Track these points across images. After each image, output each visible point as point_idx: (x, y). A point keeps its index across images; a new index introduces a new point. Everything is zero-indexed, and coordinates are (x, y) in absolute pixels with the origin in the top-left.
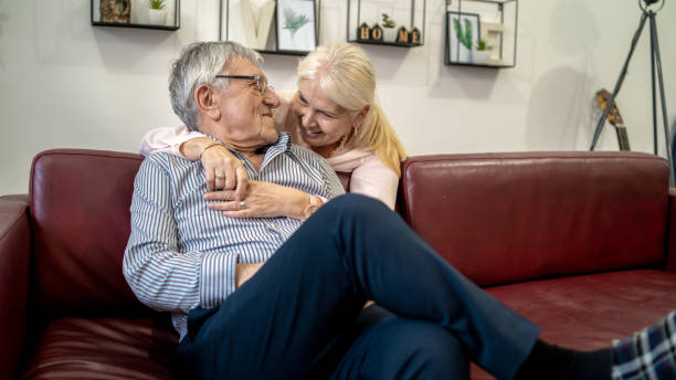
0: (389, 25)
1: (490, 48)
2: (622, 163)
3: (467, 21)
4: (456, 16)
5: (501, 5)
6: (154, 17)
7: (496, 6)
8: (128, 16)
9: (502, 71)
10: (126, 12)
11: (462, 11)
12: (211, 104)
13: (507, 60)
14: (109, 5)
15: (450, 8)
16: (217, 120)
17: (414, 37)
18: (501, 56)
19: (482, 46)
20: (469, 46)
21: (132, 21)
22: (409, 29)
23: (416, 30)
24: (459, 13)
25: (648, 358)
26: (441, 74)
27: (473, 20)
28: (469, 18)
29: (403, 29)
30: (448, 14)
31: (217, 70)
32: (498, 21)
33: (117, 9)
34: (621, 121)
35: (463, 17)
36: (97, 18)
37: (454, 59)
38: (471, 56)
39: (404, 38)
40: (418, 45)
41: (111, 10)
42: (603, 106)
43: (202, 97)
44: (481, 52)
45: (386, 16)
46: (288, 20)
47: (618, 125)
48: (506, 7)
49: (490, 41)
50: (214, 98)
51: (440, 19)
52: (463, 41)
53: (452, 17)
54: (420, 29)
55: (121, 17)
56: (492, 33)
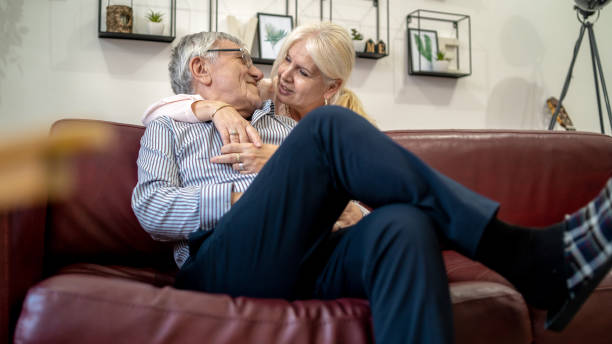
0: (358, 37)
1: (448, 60)
2: (571, 139)
3: (426, 37)
4: (417, 33)
5: (456, 24)
6: (153, 29)
7: (451, 24)
8: (131, 27)
9: (460, 80)
10: (129, 24)
11: (422, 28)
12: (204, 72)
13: (464, 69)
14: (115, 18)
15: (411, 26)
16: (209, 85)
17: (380, 48)
18: (458, 67)
19: (440, 56)
20: (429, 58)
21: (134, 32)
22: (375, 42)
23: (381, 42)
24: (419, 30)
25: (594, 220)
26: (405, 82)
27: (432, 36)
28: (427, 34)
29: (370, 41)
30: (409, 30)
31: (209, 46)
32: (454, 36)
33: (122, 21)
34: (571, 124)
35: (422, 33)
36: (104, 28)
37: (416, 69)
38: (431, 67)
39: (371, 49)
40: (385, 55)
41: (116, 22)
42: (554, 111)
43: (196, 67)
44: (440, 62)
45: (354, 31)
46: (269, 34)
47: (568, 127)
48: (460, 25)
49: (449, 54)
50: (206, 67)
51: (402, 35)
52: (424, 54)
53: (413, 33)
54: (385, 41)
55: (124, 28)
56: (449, 47)
